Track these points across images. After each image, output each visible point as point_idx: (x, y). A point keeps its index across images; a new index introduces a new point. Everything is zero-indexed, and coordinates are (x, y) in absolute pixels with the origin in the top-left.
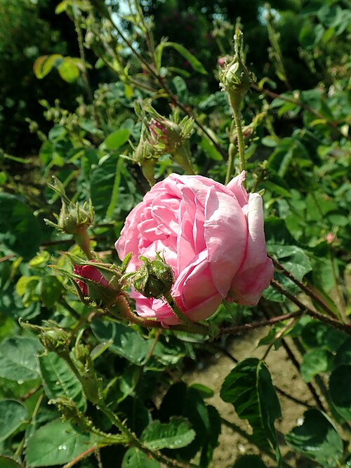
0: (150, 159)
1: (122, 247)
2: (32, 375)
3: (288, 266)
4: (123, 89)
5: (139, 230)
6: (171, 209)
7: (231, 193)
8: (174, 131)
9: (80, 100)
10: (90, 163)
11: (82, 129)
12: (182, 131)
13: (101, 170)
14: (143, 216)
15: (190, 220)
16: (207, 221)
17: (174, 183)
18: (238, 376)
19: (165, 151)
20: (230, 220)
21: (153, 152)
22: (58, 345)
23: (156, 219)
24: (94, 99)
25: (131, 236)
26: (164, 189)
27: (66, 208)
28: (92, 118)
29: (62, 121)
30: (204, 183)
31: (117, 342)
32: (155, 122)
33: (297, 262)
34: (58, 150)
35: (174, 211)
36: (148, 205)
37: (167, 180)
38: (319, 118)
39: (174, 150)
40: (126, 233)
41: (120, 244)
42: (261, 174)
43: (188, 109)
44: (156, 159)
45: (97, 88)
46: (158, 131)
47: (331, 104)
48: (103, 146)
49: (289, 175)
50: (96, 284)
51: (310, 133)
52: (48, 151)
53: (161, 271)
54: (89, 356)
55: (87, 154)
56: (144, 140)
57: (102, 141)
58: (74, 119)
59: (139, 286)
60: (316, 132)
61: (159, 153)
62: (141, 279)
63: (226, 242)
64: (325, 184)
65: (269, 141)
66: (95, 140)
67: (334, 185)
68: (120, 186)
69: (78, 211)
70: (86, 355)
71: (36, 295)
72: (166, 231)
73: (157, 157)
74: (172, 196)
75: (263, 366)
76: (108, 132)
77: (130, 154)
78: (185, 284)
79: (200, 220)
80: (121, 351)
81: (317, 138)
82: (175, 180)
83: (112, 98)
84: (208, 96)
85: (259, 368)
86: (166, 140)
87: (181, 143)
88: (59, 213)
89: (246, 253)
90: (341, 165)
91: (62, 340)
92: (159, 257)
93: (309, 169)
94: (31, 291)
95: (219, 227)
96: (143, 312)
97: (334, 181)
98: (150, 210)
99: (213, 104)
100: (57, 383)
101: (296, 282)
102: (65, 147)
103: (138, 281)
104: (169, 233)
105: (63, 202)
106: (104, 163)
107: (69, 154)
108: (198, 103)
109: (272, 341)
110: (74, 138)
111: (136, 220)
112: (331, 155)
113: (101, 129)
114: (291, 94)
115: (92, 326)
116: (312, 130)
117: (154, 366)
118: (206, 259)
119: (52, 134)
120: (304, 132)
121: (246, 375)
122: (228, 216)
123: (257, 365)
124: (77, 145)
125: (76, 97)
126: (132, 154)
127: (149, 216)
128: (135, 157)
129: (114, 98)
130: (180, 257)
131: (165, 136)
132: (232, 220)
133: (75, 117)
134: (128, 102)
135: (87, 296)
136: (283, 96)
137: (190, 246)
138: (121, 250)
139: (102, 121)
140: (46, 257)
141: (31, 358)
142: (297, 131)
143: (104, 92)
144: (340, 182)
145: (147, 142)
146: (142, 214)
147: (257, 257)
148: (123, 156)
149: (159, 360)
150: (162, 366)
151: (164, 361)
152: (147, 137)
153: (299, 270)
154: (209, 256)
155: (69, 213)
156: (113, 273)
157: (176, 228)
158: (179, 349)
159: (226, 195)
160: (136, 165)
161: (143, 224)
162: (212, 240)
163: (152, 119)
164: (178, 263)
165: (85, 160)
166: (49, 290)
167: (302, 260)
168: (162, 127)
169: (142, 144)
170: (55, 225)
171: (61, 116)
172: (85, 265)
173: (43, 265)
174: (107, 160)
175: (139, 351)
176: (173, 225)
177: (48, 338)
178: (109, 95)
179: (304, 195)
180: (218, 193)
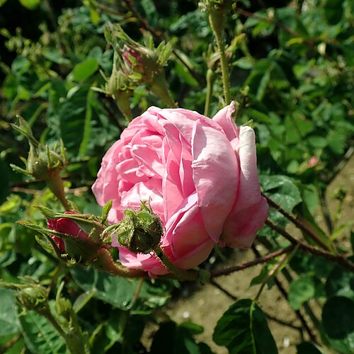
0: (126, 90)
1: (100, 190)
2: (12, 329)
3: (276, 198)
4: (88, 14)
5: (118, 171)
6: (153, 148)
7: (218, 127)
8: (150, 58)
9: (43, 27)
10: (57, 96)
11: (47, 60)
12: (159, 59)
13: (70, 104)
14: (122, 155)
15: (175, 160)
16: (195, 161)
17: (155, 118)
18: (231, 318)
19: (141, 81)
20: (220, 158)
21: (128, 83)
22: (37, 303)
23: (136, 159)
24: (58, 25)
25: (109, 178)
26: (143, 124)
27: (35, 151)
28: (57, 46)
29: (25, 52)
30: (187, 118)
31: (100, 287)
32: (128, 49)
33: (286, 193)
34: (22, 83)
35: (157, 150)
36: (126, 143)
37: (146, 115)
38: (295, 37)
39: (151, 80)
40: (104, 175)
41: (98, 187)
42: (242, 101)
43: (158, 33)
44: (132, 91)
45: (61, 14)
46: (132, 59)
47: (306, 21)
48: (71, 77)
49: (266, 98)
50: (74, 239)
51: (286, 54)
52: (13, 85)
53: (148, 223)
54: (72, 309)
55: (54, 87)
56: (118, 69)
57: (70, 71)
58: (37, 50)
59: (124, 241)
60: (293, 52)
61: (135, 85)
62: (125, 233)
63: (216, 183)
64: (303, 105)
65: (245, 63)
66: (63, 71)
67: (311, 106)
68: (92, 119)
69: (48, 154)
70: (68, 309)
71: (9, 243)
72: (148, 173)
73: (132, 88)
74: (152, 132)
75: (256, 306)
76: (75, 61)
77: (102, 86)
78: (174, 233)
79: (186, 159)
80: (105, 296)
81: (295, 57)
82: (156, 114)
83: (77, 24)
84: (179, 18)
85: (252, 308)
86: (141, 69)
87: (158, 71)
88: (27, 158)
89: (238, 193)
90: (317, 85)
91: (41, 298)
92: (145, 207)
93: (286, 90)
94: (4, 239)
95: (208, 167)
96: (128, 262)
97: (312, 102)
98: (128, 148)
99: (184, 26)
100: (39, 335)
101: (286, 215)
102: (30, 80)
103: (122, 234)
104: (153, 175)
105: (30, 144)
106: (73, 96)
107: (35, 86)
108: (170, 25)
109: (265, 280)
110: (39, 70)
111: (114, 160)
112: (307, 75)
113: (68, 58)
114: (265, 12)
115: (73, 272)
116: (288, 50)
117: (141, 309)
118: (196, 203)
119: (15, 66)
120: (280, 52)
121: (239, 317)
122: (218, 154)
123: (249, 306)
124: (42, 77)
125: (39, 24)
126: (104, 86)
127: (128, 155)
128: (108, 89)
129: (79, 24)
130: (167, 203)
131: (141, 65)
132: (223, 158)
133: (39, 46)
134: (95, 28)
135: (65, 253)
136: (257, 14)
137: (177, 189)
138: (99, 194)
139: (68, 49)
140: (17, 202)
141: (9, 310)
142: (273, 52)
143: (69, 18)
144: (317, 102)
145: (120, 72)
146: (120, 154)
147: (250, 198)
148: (95, 88)
149: (146, 303)
150: (149, 308)
151: (152, 303)
152: (120, 66)
153: (288, 202)
154: (199, 201)
155: (38, 156)
156: (93, 225)
157: (161, 170)
158: (164, 287)
159: (214, 130)
160: (110, 98)
161: (122, 165)
162: (202, 182)
163: (125, 46)
164: (165, 209)
165: (52, 93)
166: (23, 237)
167: (290, 191)
168: (136, 54)
169: (116, 74)
170: (23, 170)
171: (23, 46)
172: (60, 218)
173: (14, 211)
174: (77, 92)
175: (124, 295)
176: (156, 165)
177: (25, 296)
178: (74, 20)
179: (282, 117)
180: (204, 128)
